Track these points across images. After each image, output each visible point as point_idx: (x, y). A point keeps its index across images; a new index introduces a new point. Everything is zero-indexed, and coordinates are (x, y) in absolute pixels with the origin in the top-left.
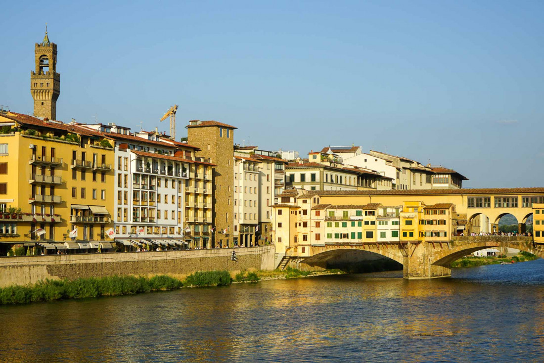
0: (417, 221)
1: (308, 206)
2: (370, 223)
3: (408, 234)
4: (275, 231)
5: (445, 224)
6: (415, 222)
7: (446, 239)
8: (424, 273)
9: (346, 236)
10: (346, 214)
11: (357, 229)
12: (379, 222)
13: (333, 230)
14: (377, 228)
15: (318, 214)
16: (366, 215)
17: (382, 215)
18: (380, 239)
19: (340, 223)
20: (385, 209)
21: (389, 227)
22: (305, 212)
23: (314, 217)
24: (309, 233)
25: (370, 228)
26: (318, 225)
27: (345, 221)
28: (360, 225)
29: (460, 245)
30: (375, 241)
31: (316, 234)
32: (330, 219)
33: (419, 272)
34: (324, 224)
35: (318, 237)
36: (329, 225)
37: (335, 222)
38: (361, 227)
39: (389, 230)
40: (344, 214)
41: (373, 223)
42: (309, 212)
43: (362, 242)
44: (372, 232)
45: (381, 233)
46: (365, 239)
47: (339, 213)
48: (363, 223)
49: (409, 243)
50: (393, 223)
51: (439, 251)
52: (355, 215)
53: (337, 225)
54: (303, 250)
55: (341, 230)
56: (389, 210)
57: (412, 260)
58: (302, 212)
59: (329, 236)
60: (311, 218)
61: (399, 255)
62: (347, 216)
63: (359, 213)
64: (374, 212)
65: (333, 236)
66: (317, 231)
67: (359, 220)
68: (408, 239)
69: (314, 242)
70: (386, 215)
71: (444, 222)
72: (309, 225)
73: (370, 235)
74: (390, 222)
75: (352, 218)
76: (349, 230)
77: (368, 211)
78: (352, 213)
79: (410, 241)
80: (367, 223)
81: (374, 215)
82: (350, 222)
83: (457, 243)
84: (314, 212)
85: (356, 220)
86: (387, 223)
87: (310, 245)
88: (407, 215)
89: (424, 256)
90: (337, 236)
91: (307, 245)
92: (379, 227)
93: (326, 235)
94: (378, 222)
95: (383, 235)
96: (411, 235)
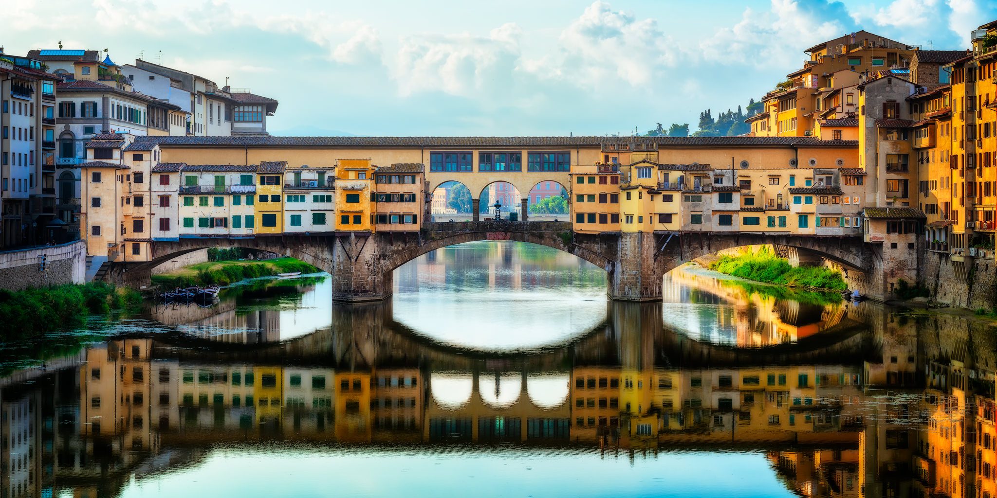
0: (369, 196)
1: (145, 166)
2: (270, 198)
3: (351, 220)
4: (86, 214)
5: (414, 200)
6: (366, 196)
7: (416, 228)
8: (375, 289)
9: (223, 222)
10: (220, 182)
11: (244, 210)
12: (289, 197)
13: (196, 211)
14: (285, 208)
15: (165, 181)
16: (262, 183)
17: (292, 183)
18: (289, 228)
19: (211, 200)
20: (297, 173)
21: (308, 206)
22: (139, 178)
23: (157, 187)
24: (147, 217)
25: (270, 207)
26: (165, 201)
27: (219, 194)
28: (250, 202)
29: (438, 238)
30: (280, 232)
31: (161, 220)
32: (189, 192)
33: (367, 288)
34: (176, 200)
35: (165, 224)
36: (188, 202)
37: (199, 196)
38: (252, 206)
39: (309, 211)
40: (217, 182)
41: (276, 198)
42: (146, 179)
43: (255, 233)
44: (275, 215)
45: (292, 216)
46: (259, 229)
47: (206, 181)
48: (257, 198)
49: (353, 235)
50: (316, 199)
51: (400, 248)
52: (239, 183)
53: (204, 203)
54: (136, 250)
55: (211, 211)
56: (305, 175)
57: (358, 266)
58: (132, 178)
59: (188, 222)
60: (150, 187)
61: (324, 257)
62: (223, 184)
63: (247, 181)
64: (278, 178)
65: (196, 223)
66: (161, 213)
67: (249, 192)
68: (352, 227)
69: (157, 234)
70: (300, 184)
71: (413, 198)
72: (146, 201)
73: (269, 220)
74: (309, 198)
75: (233, 189)
76: (229, 209)
77: (265, 175)
78: (232, 180)
79: (355, 232)
80: (264, 198)
81: (278, 183)
82: (231, 198)
83: (433, 235)
84: (156, 178)
85: (243, 193)
86: (303, 199)
87: (149, 241)
88: (349, 184)
89: (374, 259)
90: (204, 222)
91: (144, 241)
92: (288, 206)
93: (182, 222)
94: (285, 197)
95: (296, 220)
96: (358, 220)
